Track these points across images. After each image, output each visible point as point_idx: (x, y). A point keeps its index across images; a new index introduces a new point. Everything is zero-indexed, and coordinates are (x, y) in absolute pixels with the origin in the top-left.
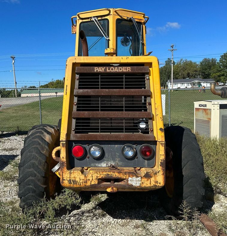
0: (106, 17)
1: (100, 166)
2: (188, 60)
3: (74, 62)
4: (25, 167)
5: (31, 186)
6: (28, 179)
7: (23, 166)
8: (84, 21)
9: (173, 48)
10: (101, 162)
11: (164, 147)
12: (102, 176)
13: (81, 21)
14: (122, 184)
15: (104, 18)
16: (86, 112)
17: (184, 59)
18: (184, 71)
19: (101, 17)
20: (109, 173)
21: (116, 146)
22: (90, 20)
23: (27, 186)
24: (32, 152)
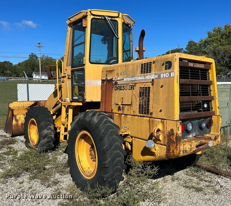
0: (116, 19)
1: (189, 137)
2: (49, 56)
3: (180, 57)
4: (111, 149)
5: (119, 167)
6: (116, 160)
7: (110, 149)
8: (95, 17)
9: (40, 45)
10: (190, 134)
12: (198, 143)
13: (92, 17)
15: (114, 19)
16: (187, 97)
19: (111, 18)
21: (196, 121)
22: (101, 18)
23: (116, 166)
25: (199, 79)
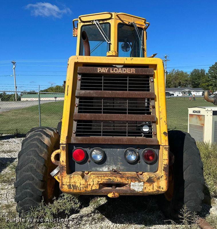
0: (108, 21)
1: (101, 170)
2: (180, 70)
3: (76, 61)
4: (22, 170)
5: (29, 190)
6: (25, 183)
7: (21, 169)
8: (85, 24)
9: (166, 58)
10: (103, 166)
11: (167, 152)
12: (103, 180)
13: (82, 24)
14: (124, 189)
15: (106, 22)
17: (176, 69)
18: (176, 80)
19: (103, 21)
20: (111, 178)
21: (118, 150)
22: (91, 23)
23: (25, 190)
24: (30, 155)
25: (126, 90)
